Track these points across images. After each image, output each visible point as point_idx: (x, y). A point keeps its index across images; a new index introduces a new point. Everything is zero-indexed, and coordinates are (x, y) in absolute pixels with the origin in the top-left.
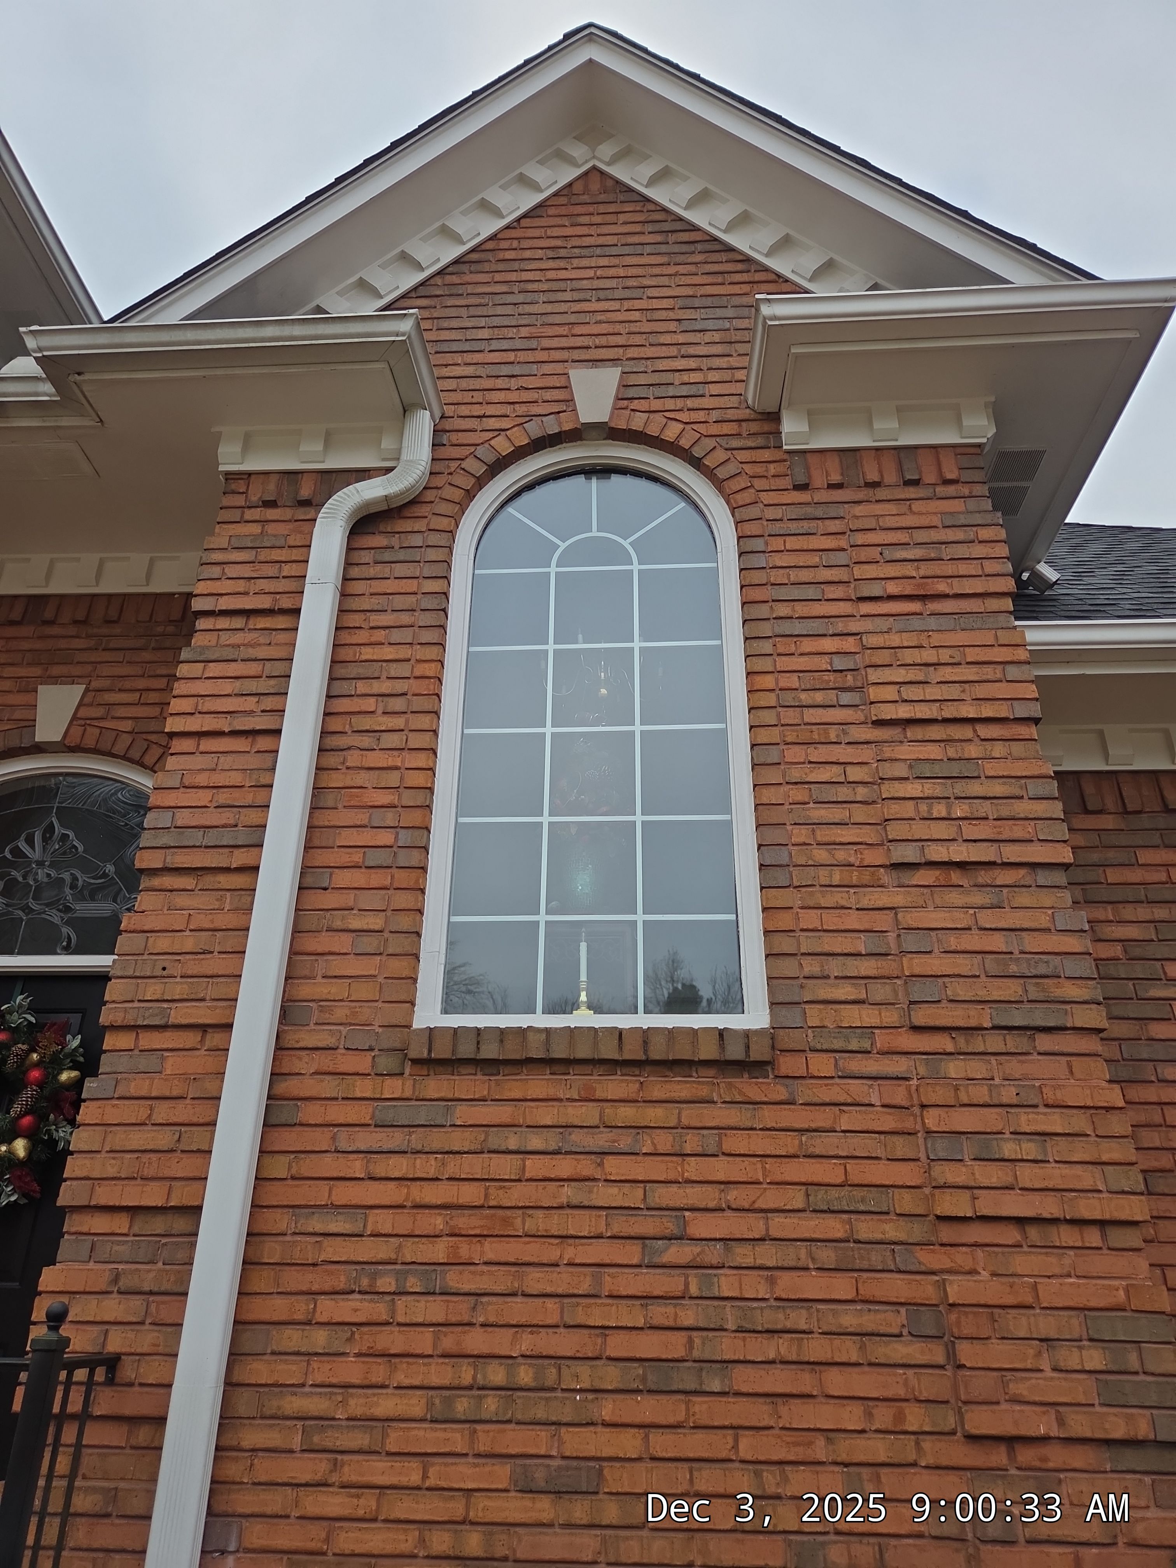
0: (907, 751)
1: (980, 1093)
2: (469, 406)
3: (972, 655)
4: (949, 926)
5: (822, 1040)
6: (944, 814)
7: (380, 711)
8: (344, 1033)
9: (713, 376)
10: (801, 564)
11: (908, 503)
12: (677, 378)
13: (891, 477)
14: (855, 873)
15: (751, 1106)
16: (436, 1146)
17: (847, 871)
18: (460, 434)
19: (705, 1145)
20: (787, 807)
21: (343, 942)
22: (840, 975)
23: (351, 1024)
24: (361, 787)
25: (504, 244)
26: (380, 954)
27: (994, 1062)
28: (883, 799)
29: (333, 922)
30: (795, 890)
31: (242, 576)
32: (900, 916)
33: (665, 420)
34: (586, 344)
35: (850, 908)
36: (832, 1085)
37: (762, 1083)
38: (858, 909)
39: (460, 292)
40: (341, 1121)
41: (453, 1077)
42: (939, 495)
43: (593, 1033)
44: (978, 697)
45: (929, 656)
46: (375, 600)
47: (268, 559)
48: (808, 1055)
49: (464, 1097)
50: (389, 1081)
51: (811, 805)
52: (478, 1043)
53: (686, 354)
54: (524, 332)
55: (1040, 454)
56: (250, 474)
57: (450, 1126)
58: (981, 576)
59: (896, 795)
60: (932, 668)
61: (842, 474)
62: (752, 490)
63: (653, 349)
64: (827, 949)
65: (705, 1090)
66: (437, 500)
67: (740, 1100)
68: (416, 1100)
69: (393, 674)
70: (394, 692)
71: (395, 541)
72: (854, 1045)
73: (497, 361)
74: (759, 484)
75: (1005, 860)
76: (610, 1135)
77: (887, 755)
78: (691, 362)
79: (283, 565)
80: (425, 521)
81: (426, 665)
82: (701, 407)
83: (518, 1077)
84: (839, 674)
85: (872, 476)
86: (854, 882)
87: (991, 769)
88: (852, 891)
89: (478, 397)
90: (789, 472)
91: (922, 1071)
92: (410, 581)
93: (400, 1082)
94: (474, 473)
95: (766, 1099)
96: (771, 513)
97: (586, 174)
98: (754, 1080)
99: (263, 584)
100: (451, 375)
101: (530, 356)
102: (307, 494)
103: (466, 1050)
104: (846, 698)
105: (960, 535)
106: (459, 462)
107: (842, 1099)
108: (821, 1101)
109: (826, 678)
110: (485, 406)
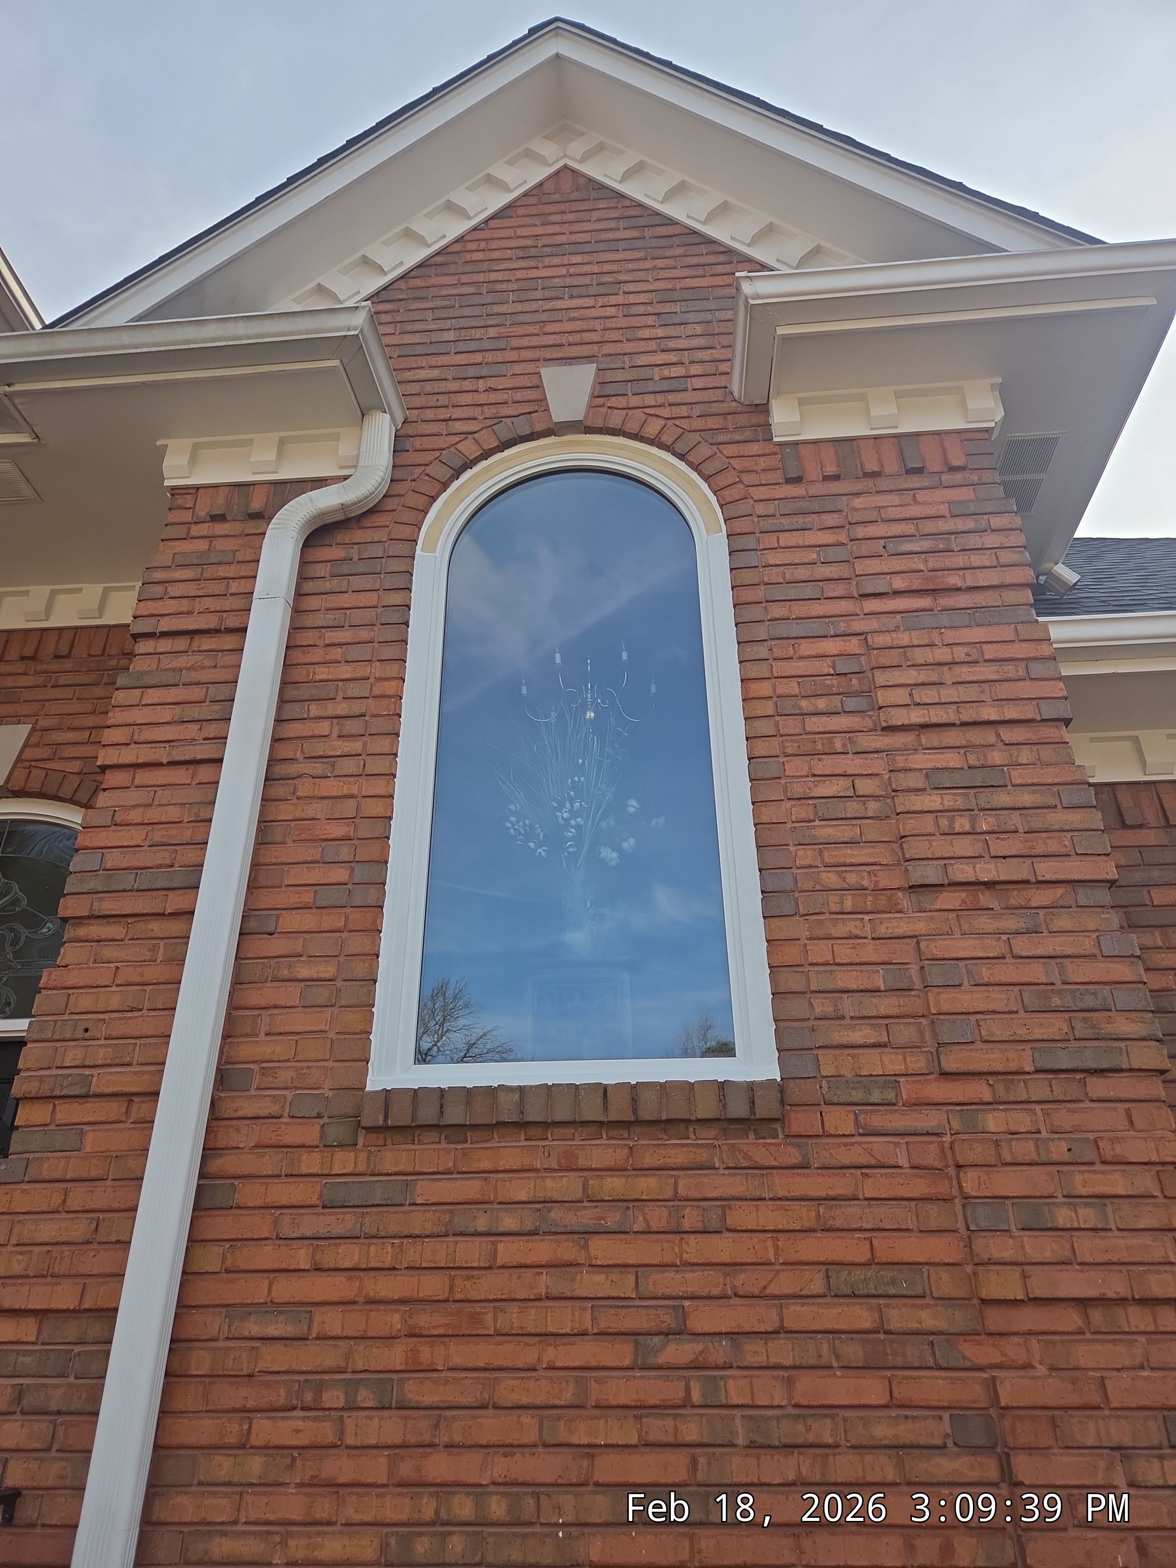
0: (921, 760)
1: (1026, 1149)
2: (434, 410)
3: (990, 652)
4: (980, 955)
5: (838, 1092)
6: (967, 828)
7: (335, 735)
8: (289, 1100)
9: (695, 369)
10: (797, 561)
11: (912, 493)
12: (657, 373)
13: (892, 466)
14: (870, 898)
15: (759, 1172)
16: (393, 1229)
17: (861, 895)
18: (424, 439)
19: (706, 1221)
20: (789, 825)
21: (290, 994)
22: (857, 1014)
23: (297, 1088)
24: (313, 819)
25: (471, 246)
26: (332, 1006)
27: (1039, 1112)
28: (898, 814)
29: (278, 971)
30: (802, 919)
31: (186, 595)
32: (923, 945)
33: (645, 417)
34: (559, 342)
35: (866, 938)
36: (852, 1144)
37: (770, 1144)
38: (873, 939)
39: (425, 295)
40: (284, 1202)
41: (414, 1147)
42: (944, 484)
43: (573, 1090)
44: (1000, 697)
45: (942, 654)
46: (330, 616)
47: (215, 576)
48: (823, 1110)
49: (426, 1170)
50: (339, 1155)
51: (817, 823)
52: (442, 1106)
53: (665, 348)
54: (492, 332)
55: (1054, 441)
56: (197, 488)
57: (410, 1205)
58: (996, 567)
59: (912, 809)
60: (946, 668)
61: (838, 465)
62: (741, 486)
63: (630, 344)
64: (841, 985)
65: (704, 1155)
66: (400, 508)
67: (746, 1165)
68: (371, 1175)
69: (350, 694)
70: (351, 713)
71: (354, 552)
72: (876, 1097)
73: (464, 363)
74: (747, 479)
75: (1040, 878)
76: (595, 1210)
77: (900, 765)
78: (672, 357)
79: (231, 581)
80: (387, 530)
81: (386, 684)
82: (683, 401)
83: (489, 1145)
84: (843, 678)
85: (871, 466)
86: (869, 908)
87: (1017, 775)
88: (867, 918)
89: (443, 400)
90: (780, 466)
91: (956, 1125)
92: (369, 594)
93: (352, 1154)
94: (439, 479)
95: (776, 1164)
96: (761, 509)
97: (557, 173)
98: (762, 1141)
99: (208, 603)
100: (415, 378)
101: (499, 357)
102: (258, 506)
103: (428, 1114)
104: (852, 703)
105: (970, 524)
106: (423, 468)
107: (864, 1160)
108: (840, 1164)
109: (829, 682)
110: (451, 409)
